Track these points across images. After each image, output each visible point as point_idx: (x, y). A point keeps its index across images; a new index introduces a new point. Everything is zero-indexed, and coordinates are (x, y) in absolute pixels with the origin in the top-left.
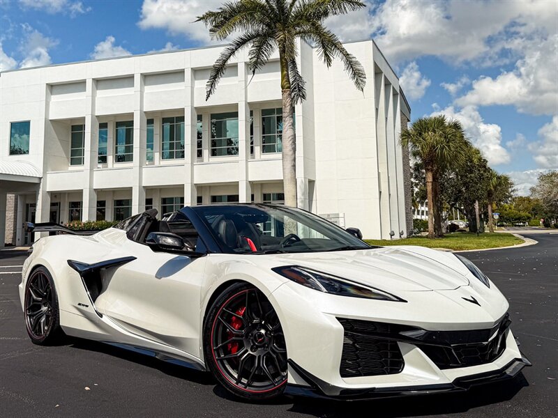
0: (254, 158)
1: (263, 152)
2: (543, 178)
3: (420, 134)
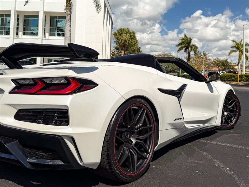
0: (45, 38)
1: (50, 36)
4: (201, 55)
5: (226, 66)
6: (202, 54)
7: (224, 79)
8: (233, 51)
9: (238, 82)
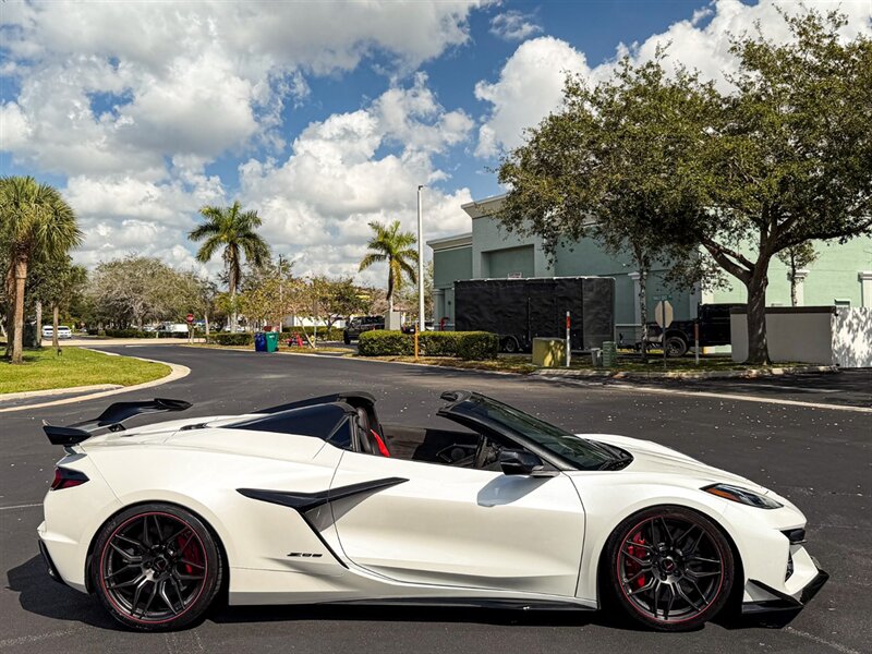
2: (102, 267)
3: (17, 205)
4: (273, 267)
5: (348, 300)
6: (275, 263)
7: (372, 348)
8: (373, 258)
9: (417, 357)
